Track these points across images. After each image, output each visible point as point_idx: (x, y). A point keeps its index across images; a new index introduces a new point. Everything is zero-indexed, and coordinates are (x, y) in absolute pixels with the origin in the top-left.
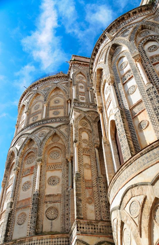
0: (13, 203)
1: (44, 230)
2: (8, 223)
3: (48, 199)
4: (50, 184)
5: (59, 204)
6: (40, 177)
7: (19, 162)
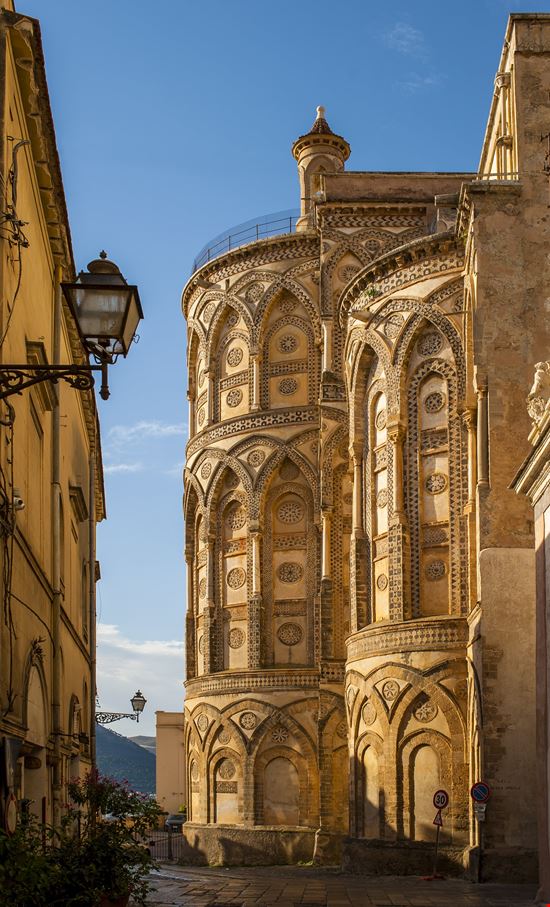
0: (214, 609)
1: (277, 661)
2: (211, 643)
3: (281, 609)
4: (283, 579)
5: (302, 618)
6: (261, 564)
7: (211, 523)
